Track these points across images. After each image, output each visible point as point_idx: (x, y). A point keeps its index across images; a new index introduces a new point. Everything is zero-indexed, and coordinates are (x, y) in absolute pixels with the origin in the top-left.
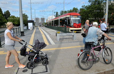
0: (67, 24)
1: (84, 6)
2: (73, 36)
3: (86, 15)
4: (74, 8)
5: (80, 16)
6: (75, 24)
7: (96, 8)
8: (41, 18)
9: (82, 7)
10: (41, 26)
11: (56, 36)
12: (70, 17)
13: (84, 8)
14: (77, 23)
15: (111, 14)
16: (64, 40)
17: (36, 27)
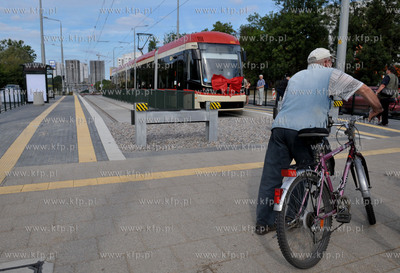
0: (189, 79)
1: (257, 17)
2: (208, 123)
3: (263, 53)
4: (218, 23)
5: (238, 48)
6: (220, 80)
7: (302, 26)
8: (91, 62)
9: (249, 20)
10: (87, 91)
11: (133, 122)
12: (201, 51)
13: (254, 24)
14: (228, 75)
15: (354, 49)
16: (166, 143)
17: (64, 94)
